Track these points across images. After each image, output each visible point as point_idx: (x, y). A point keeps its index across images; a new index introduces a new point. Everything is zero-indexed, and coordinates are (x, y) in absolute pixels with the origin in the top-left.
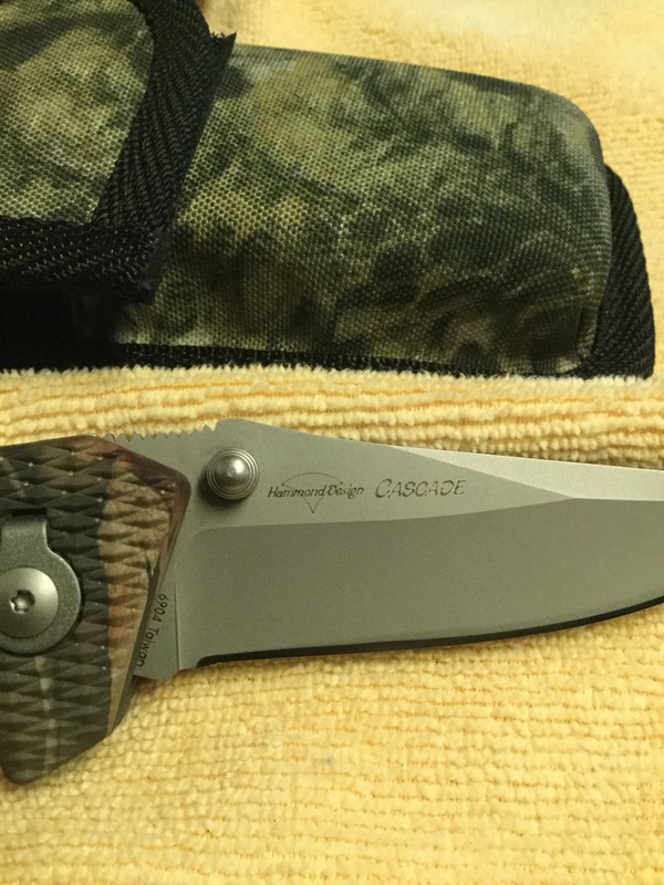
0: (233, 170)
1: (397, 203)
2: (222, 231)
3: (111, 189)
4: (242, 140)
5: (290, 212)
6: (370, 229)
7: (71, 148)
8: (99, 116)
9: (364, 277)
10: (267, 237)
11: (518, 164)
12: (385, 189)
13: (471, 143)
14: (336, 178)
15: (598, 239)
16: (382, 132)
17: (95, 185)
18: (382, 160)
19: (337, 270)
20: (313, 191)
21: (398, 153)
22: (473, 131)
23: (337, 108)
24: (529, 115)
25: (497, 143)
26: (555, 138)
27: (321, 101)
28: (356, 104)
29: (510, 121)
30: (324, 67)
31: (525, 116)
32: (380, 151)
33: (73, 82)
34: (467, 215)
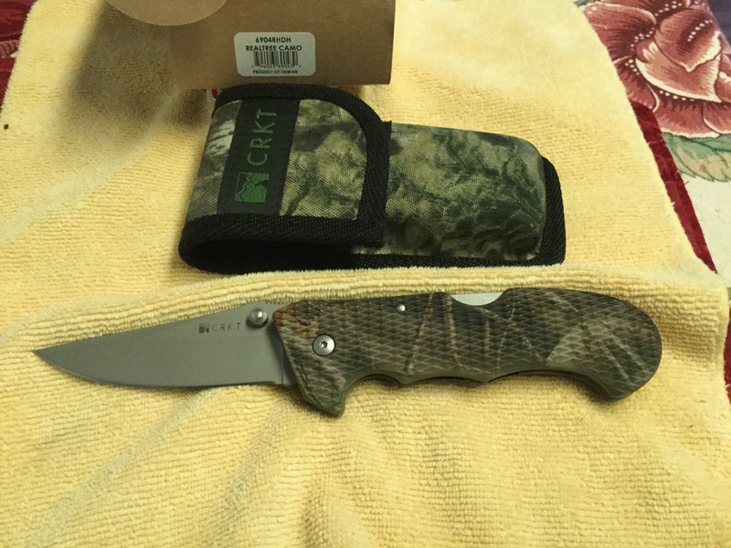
0: (401, 189)
1: (464, 201)
2: (399, 213)
3: (361, 204)
4: (402, 175)
5: (424, 206)
6: (455, 212)
7: (344, 189)
8: (352, 173)
9: (453, 229)
10: (416, 216)
11: (509, 181)
12: (459, 196)
13: (490, 173)
14: (440, 191)
15: (540, 211)
16: (456, 170)
17: (356, 202)
18: (457, 182)
19: (442, 227)
20: (432, 197)
21: (463, 179)
22: (491, 167)
23: (437, 158)
24: (513, 156)
25: (500, 172)
26: (524, 168)
27: (430, 155)
28: (444, 156)
29: (506, 160)
30: (429, 136)
31: (511, 157)
32: (456, 179)
33: (338, 158)
34: (490, 205)
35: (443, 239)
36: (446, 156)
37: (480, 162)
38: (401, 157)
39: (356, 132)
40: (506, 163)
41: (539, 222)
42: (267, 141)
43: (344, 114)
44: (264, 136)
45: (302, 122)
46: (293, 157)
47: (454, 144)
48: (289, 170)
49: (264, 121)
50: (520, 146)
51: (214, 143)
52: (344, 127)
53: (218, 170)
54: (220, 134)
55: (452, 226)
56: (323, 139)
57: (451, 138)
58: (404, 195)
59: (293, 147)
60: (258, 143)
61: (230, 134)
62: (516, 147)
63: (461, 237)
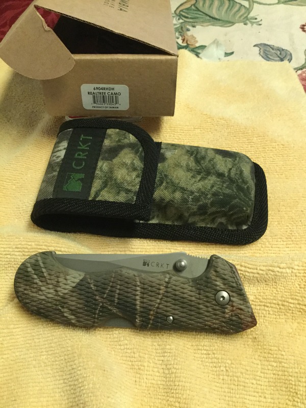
0: (164, 184)
1: (203, 193)
2: (162, 200)
3: (138, 194)
4: (166, 176)
5: (178, 195)
6: (196, 200)
7: (128, 184)
8: (134, 174)
9: (195, 210)
10: (173, 201)
11: (232, 181)
12: (200, 189)
13: (220, 175)
14: (188, 186)
15: (250, 200)
16: (199, 173)
17: (135, 193)
18: (199, 181)
19: (189, 208)
20: (183, 190)
21: (203, 179)
22: (221, 171)
23: (187, 165)
24: (235, 165)
25: (226, 174)
26: (241, 172)
27: (184, 163)
28: (192, 164)
29: (230, 167)
30: (184, 151)
31: (234, 165)
32: (199, 178)
33: (126, 165)
34: (219, 196)
35: (190, 216)
36: (194, 164)
37: (214, 168)
38: (166, 164)
39: (138, 149)
40: (231, 169)
41: (250, 207)
42: (85, 154)
43: (132, 138)
44: (83, 151)
45: (107, 142)
46: (100, 164)
47: (199, 156)
48: (97, 172)
49: (85, 141)
50: (240, 158)
51: (55, 154)
52: (131, 146)
53: (55, 171)
54: (59, 149)
55: (195, 208)
56: (119, 153)
57: (197, 153)
58: (166, 188)
59: (101, 157)
60: (79, 155)
61: (64, 149)
62: (238, 159)
63: (201, 215)
